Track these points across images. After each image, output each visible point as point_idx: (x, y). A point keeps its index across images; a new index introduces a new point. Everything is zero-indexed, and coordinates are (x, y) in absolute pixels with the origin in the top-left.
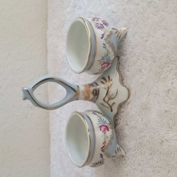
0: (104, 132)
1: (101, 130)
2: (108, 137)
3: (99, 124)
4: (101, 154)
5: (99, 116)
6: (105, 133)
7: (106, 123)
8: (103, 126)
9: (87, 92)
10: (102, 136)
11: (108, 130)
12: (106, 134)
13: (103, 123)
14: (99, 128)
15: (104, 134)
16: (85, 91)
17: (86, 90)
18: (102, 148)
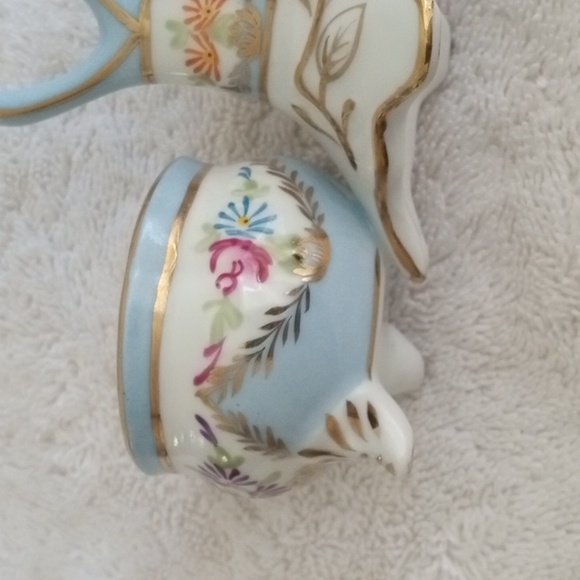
0: (226, 283)
1: (213, 266)
2: (239, 316)
3: (218, 227)
4: (200, 419)
5: (252, 185)
6: (227, 291)
7: (270, 232)
8: (234, 242)
9: (198, 27)
10: (207, 306)
11: (262, 274)
12: (232, 296)
13: (243, 228)
14: (208, 255)
15: (218, 294)
16: (189, 21)
17: (192, 14)
18: (199, 380)
